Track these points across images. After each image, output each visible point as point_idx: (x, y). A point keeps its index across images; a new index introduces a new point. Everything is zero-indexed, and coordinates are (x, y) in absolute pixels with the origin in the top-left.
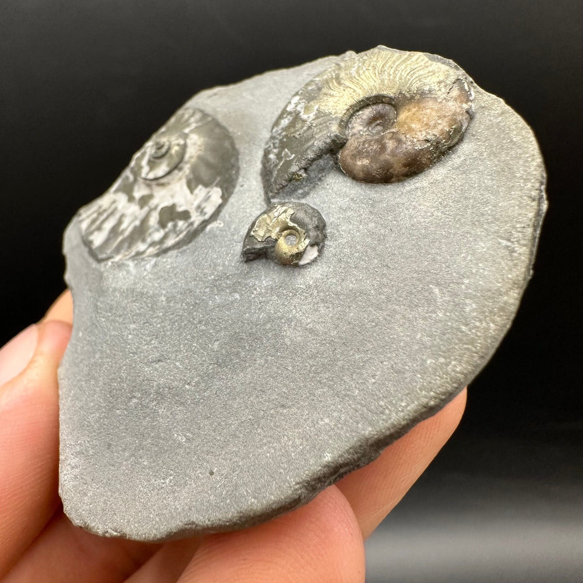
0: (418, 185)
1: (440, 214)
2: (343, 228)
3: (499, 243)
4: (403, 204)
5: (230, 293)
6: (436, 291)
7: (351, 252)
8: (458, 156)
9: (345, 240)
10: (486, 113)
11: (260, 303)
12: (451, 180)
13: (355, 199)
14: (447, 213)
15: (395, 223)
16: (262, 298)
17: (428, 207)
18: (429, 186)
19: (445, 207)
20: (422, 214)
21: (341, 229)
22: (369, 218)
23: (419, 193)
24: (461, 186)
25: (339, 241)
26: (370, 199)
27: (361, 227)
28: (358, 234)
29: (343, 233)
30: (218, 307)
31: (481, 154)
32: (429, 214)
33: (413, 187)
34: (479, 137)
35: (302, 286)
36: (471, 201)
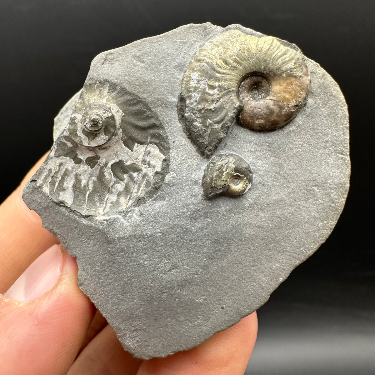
0: (291, 129)
1: (306, 145)
2: (258, 164)
3: (338, 157)
4: (285, 142)
5: (204, 219)
6: (316, 189)
7: (267, 178)
8: (307, 108)
9: (262, 172)
10: (315, 76)
11: (225, 220)
12: (307, 123)
13: (257, 143)
14: (309, 143)
15: (284, 155)
16: (225, 217)
17: (299, 141)
18: (297, 129)
19: (307, 140)
20: (297, 147)
21: (257, 165)
22: (270, 155)
23: (292, 134)
24: (313, 126)
25: (259, 173)
26: (267, 143)
27: (267, 161)
28: (267, 166)
29: (259, 168)
30: (199, 229)
31: (318, 105)
32: (300, 146)
33: (288, 131)
34: (315, 94)
35: (247, 205)
36: (320, 134)
